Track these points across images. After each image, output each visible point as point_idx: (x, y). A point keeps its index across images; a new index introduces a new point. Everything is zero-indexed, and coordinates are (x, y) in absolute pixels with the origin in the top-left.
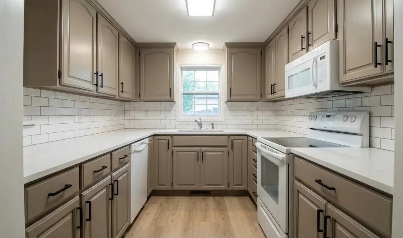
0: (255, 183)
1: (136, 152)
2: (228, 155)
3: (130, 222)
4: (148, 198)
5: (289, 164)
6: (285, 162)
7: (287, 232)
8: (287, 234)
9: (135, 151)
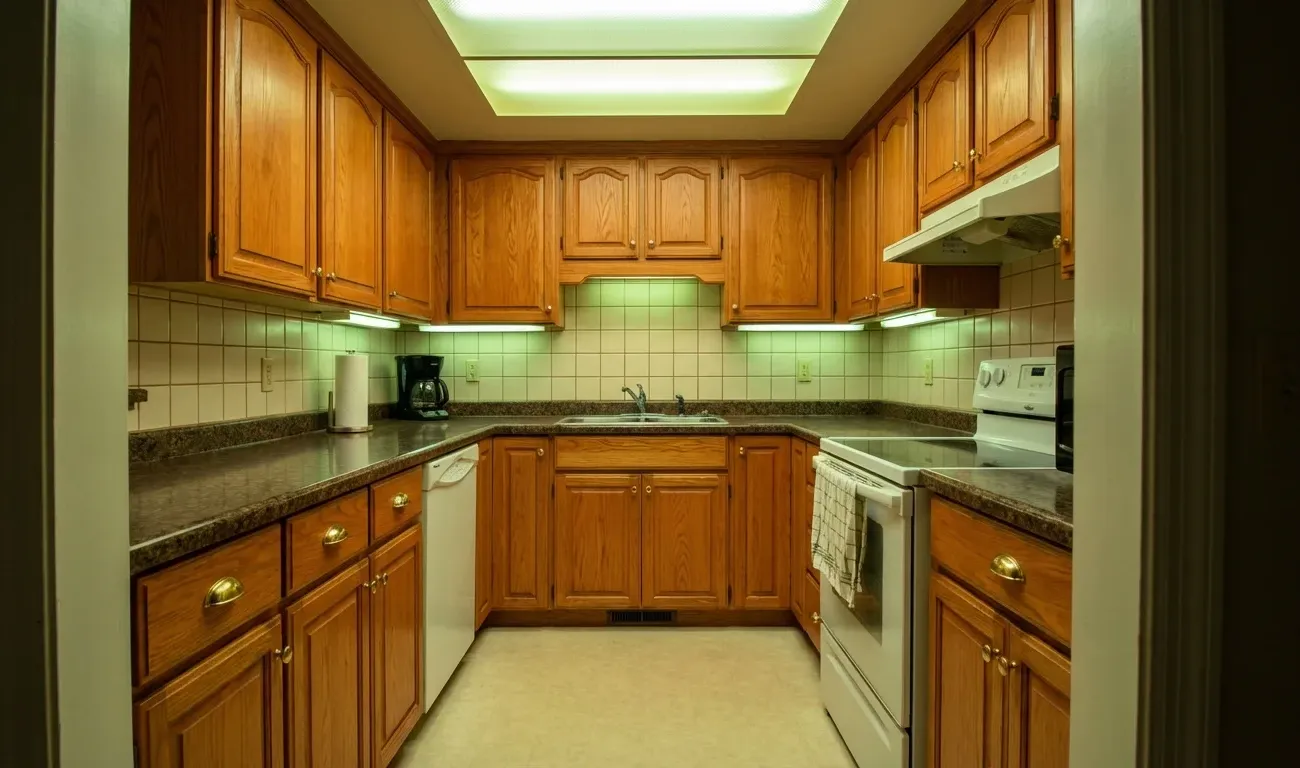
0: (812, 581)
1: (439, 486)
2: (730, 496)
3: (424, 706)
4: (479, 633)
5: (913, 518)
6: (901, 514)
7: (908, 726)
8: (908, 731)
9: (438, 482)
